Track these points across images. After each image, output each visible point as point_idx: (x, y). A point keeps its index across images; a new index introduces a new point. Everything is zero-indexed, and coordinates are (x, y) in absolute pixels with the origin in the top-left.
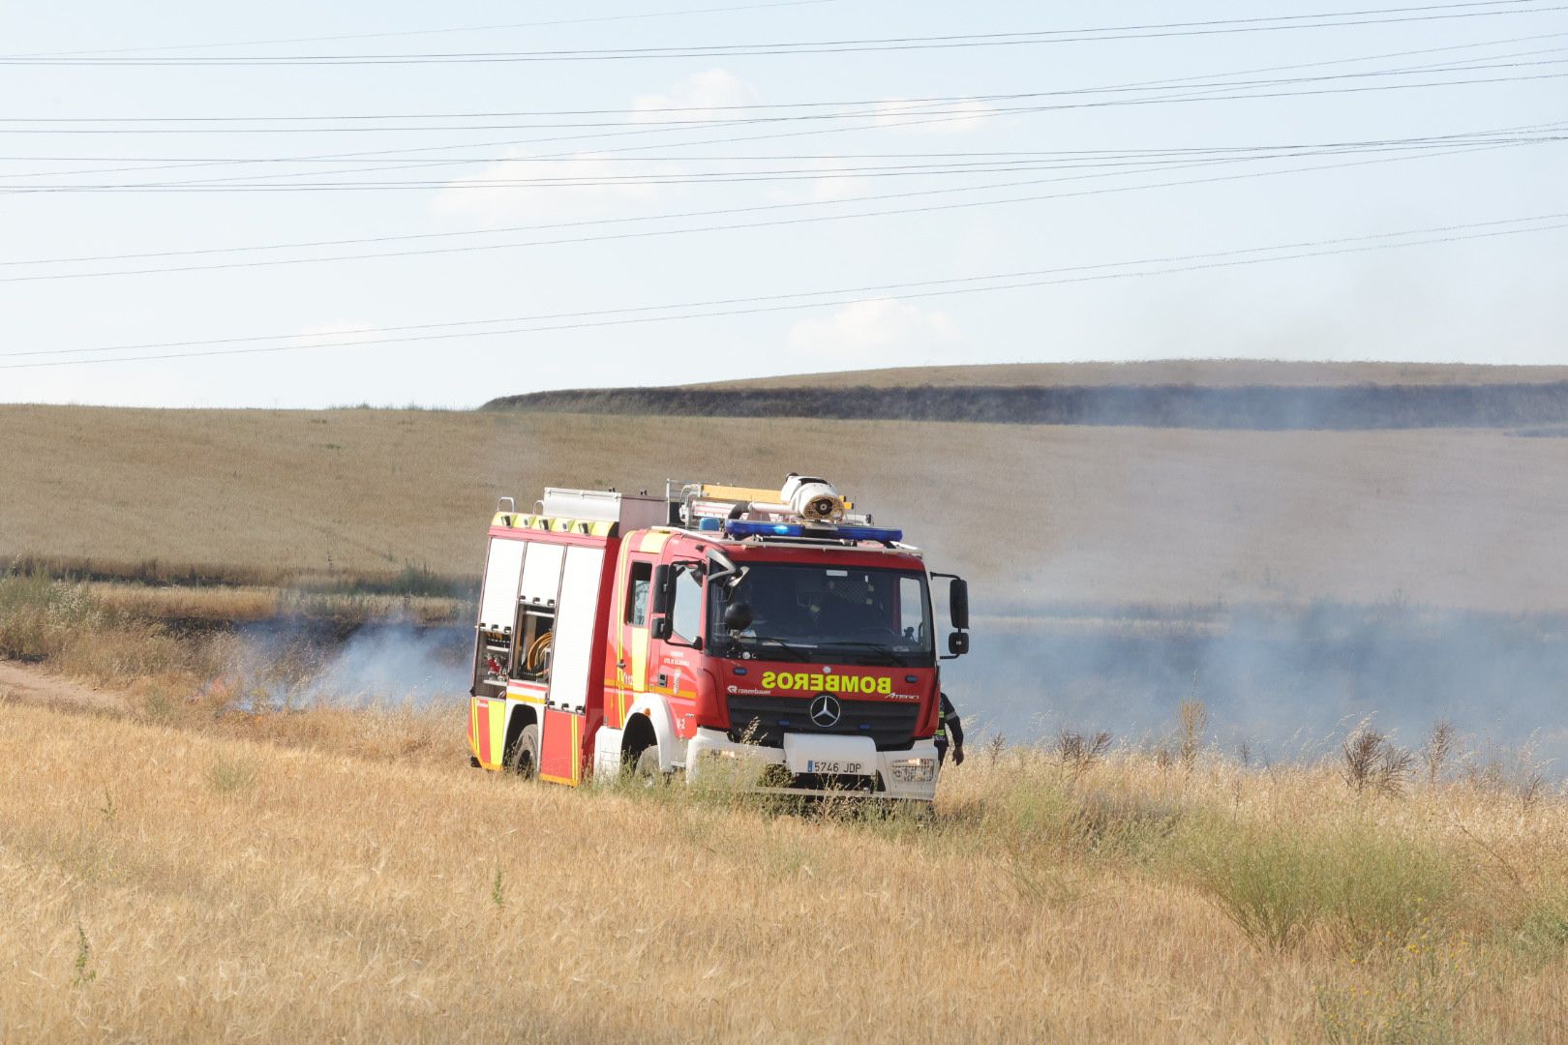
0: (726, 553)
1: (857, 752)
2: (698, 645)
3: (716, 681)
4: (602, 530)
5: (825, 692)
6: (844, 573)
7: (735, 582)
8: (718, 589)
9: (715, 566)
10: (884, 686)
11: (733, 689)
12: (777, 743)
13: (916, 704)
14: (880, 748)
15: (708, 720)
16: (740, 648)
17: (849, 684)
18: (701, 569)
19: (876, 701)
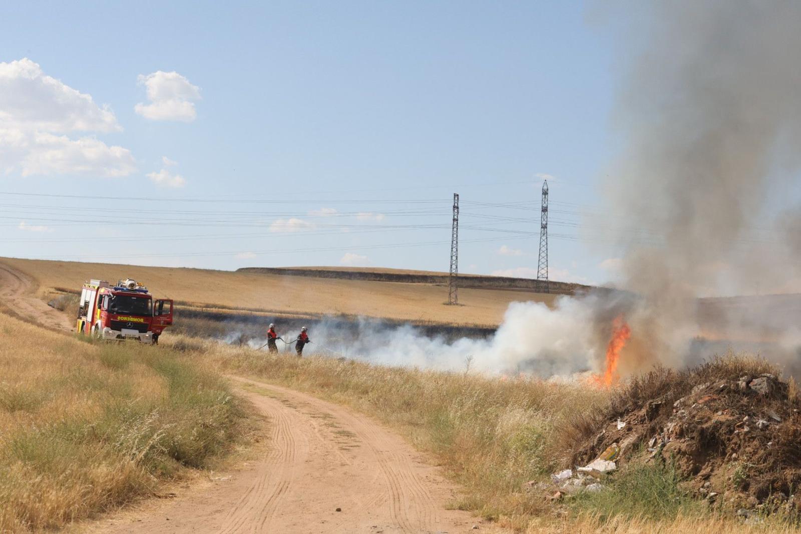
0: (112, 293)
1: (136, 333)
2: (106, 311)
3: (108, 318)
4: (96, 288)
5: (130, 321)
6: (135, 298)
7: (113, 299)
8: (110, 299)
9: (110, 296)
10: (142, 320)
11: (112, 319)
12: (121, 331)
13: (148, 324)
14: (140, 332)
15: (107, 325)
16: (114, 311)
17: (135, 320)
18: (109, 296)
19: (140, 323)
